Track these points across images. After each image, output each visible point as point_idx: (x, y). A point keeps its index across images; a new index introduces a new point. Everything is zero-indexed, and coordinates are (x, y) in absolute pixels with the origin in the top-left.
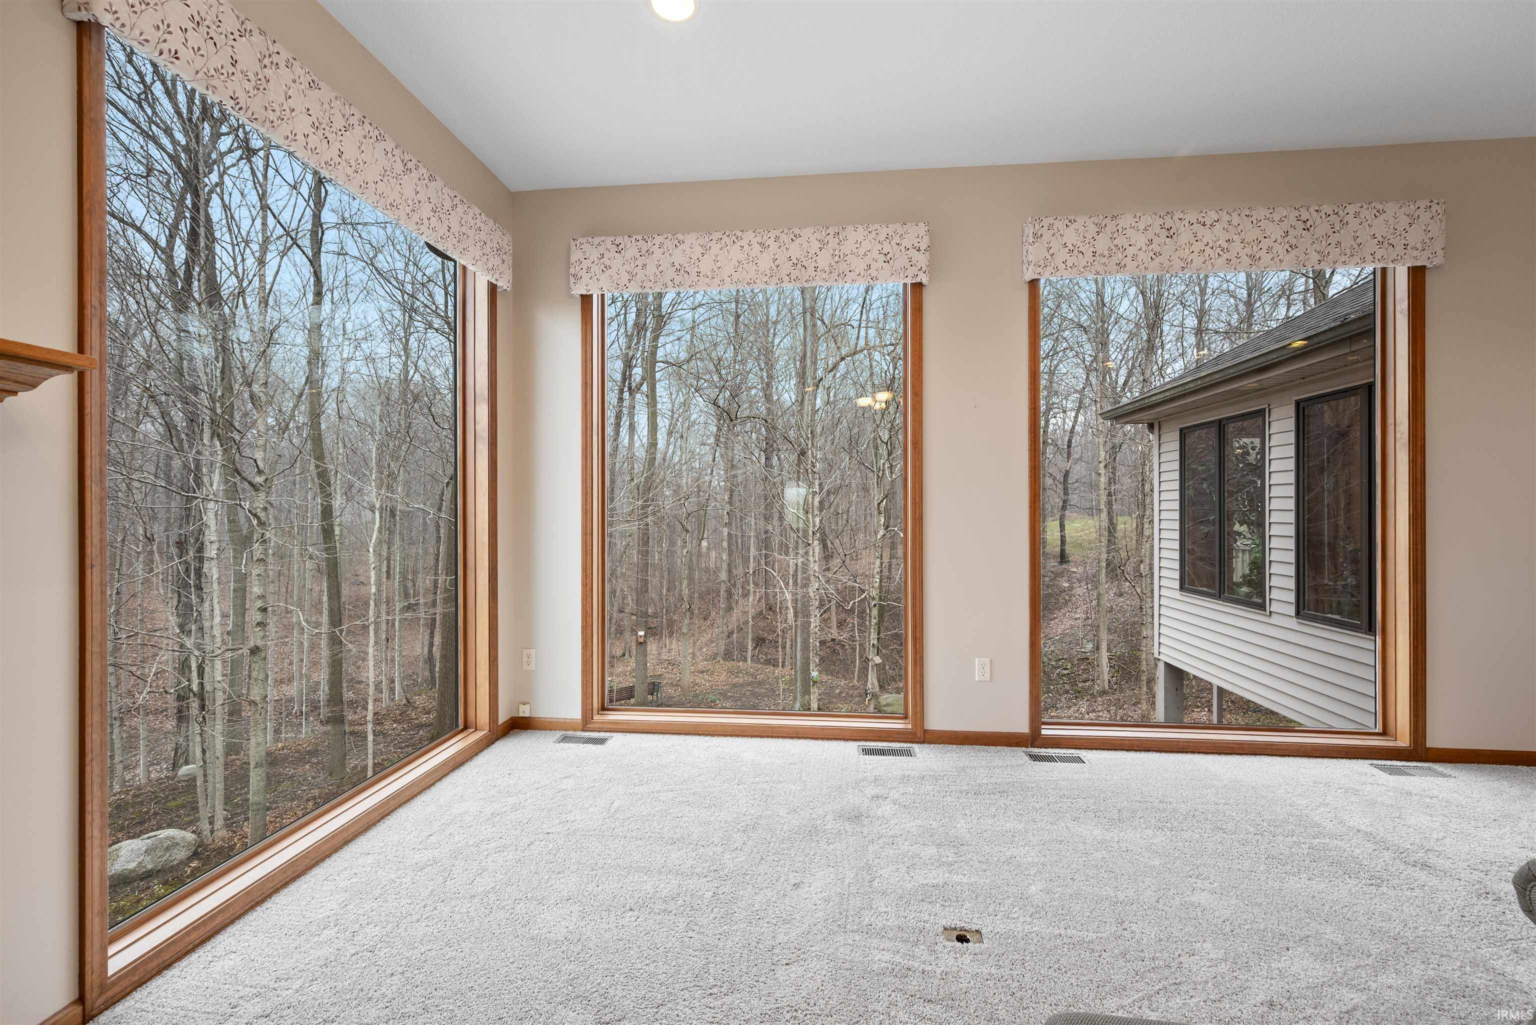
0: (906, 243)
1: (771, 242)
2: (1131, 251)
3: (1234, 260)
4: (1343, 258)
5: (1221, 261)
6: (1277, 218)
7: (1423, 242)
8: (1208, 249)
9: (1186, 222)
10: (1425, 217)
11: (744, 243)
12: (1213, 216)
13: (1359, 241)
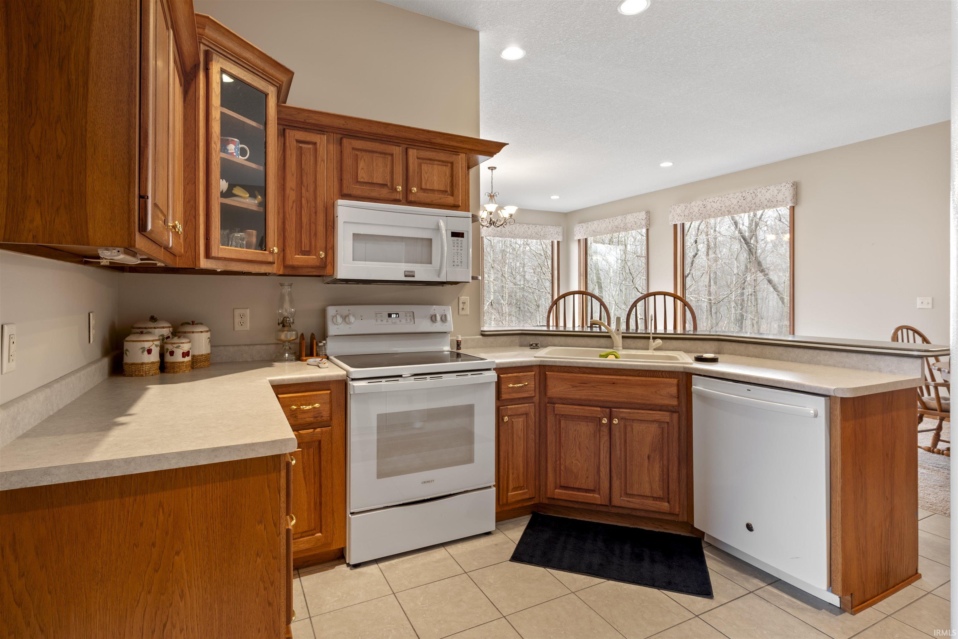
0: (640, 218)
1: (611, 221)
2: (694, 213)
3: (723, 213)
4: (757, 208)
5: (719, 214)
6: (735, 197)
7: (783, 199)
8: (715, 210)
9: (709, 202)
10: (783, 189)
11: (606, 222)
12: (717, 198)
13: (761, 201)
